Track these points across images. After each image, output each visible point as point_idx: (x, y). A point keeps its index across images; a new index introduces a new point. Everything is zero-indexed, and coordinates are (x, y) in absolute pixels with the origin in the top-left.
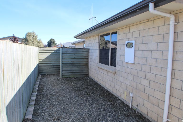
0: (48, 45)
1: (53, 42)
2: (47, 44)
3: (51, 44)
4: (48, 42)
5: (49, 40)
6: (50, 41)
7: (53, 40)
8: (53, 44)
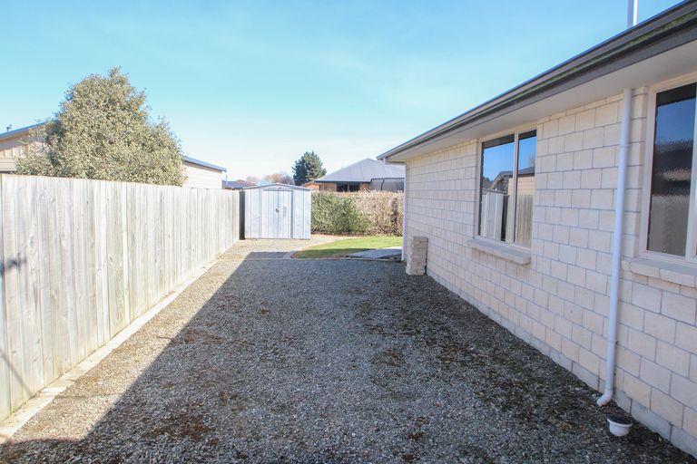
0: (294, 177)
1: (313, 167)
2: (291, 174)
3: (305, 173)
4: (294, 165)
5: (299, 158)
6: (304, 161)
7: (313, 157)
8: (313, 174)
